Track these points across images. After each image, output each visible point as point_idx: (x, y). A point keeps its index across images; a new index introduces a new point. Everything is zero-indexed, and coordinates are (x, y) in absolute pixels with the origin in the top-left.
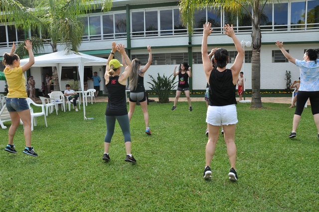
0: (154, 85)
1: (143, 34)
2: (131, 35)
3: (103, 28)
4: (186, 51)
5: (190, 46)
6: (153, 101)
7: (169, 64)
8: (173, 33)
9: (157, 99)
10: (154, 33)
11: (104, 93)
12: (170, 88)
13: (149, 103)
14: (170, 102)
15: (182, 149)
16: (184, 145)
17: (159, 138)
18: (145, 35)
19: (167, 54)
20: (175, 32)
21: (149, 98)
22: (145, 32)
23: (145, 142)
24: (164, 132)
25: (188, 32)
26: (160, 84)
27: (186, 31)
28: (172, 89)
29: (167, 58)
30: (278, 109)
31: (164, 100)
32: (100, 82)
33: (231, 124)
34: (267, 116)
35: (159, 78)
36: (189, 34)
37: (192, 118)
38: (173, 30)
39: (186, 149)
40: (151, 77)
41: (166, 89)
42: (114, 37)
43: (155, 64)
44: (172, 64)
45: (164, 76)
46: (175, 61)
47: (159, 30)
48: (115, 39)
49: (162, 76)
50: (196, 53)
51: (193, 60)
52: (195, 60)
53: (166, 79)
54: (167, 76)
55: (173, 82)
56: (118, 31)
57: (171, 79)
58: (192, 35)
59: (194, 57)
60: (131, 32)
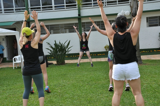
0: (52, 50)
1: (40, 8)
2: (30, 10)
3: (4, 4)
4: (76, 21)
5: (80, 18)
6: (52, 64)
7: (63, 33)
8: (65, 7)
9: (55, 62)
10: (49, 7)
11: (7, 59)
12: (66, 52)
13: (49, 66)
14: (66, 63)
15: (82, 103)
16: (83, 99)
17: (61, 95)
18: (41, 9)
19: (60, 24)
20: (67, 6)
21: (48, 62)
22: (41, 6)
23: (49, 99)
24: (64, 89)
25: (77, 6)
26: (57, 50)
27: (75, 5)
28: (67, 53)
29: (61, 27)
30: (156, 65)
31: (61, 63)
32: (3, 50)
33: (134, 79)
34: (148, 71)
35: (56, 45)
36: (78, 7)
37: (86, 76)
38: (65, 4)
39: (85, 103)
40: (49, 44)
41: (62, 53)
42: (14, 11)
43: (52, 33)
44: (66, 32)
45: (60, 43)
46: (68, 30)
47: (53, 5)
48: (15, 13)
49: (58, 43)
50: (84, 23)
51: (83, 28)
52: (84, 28)
53: (62, 45)
54: (63, 42)
55: (67, 47)
56: (17, 6)
57: (66, 44)
58: (81, 8)
59: (83, 26)
60: (30, 7)
